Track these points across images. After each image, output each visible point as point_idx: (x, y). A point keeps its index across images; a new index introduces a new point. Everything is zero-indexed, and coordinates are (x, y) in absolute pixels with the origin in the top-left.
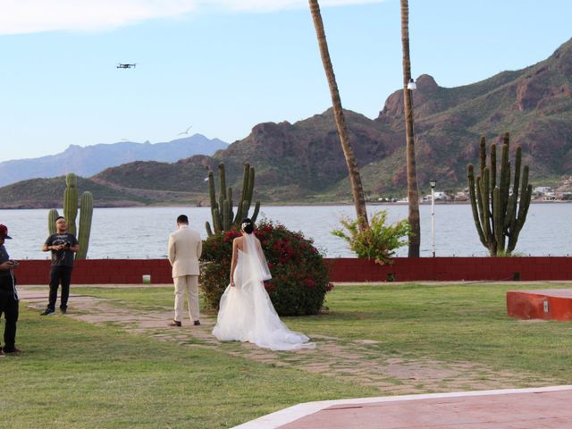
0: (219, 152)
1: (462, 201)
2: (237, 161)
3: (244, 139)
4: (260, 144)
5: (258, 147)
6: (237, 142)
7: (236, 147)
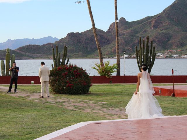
0: (56, 42)
1: (134, 58)
2: (62, 45)
3: (64, 38)
4: (69, 39)
5: (69, 40)
7: (62, 40)
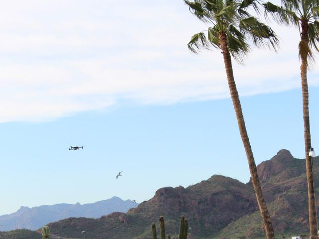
0: (131, 210)
3: (150, 200)
4: (161, 203)
5: (160, 206)
6: (145, 202)
7: (144, 206)
